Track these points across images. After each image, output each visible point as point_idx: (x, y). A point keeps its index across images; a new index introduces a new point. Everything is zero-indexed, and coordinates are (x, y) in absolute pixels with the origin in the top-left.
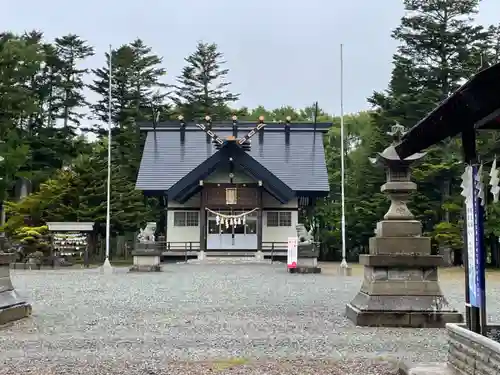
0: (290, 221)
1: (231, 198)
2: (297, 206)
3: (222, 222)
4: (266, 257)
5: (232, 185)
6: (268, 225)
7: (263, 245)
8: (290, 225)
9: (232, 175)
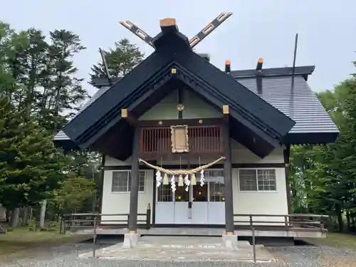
0: (274, 183)
1: (179, 142)
2: (282, 161)
3: (166, 182)
4: (240, 238)
5: (180, 122)
6: (242, 188)
7: (235, 218)
8: (274, 188)
9: (181, 108)
